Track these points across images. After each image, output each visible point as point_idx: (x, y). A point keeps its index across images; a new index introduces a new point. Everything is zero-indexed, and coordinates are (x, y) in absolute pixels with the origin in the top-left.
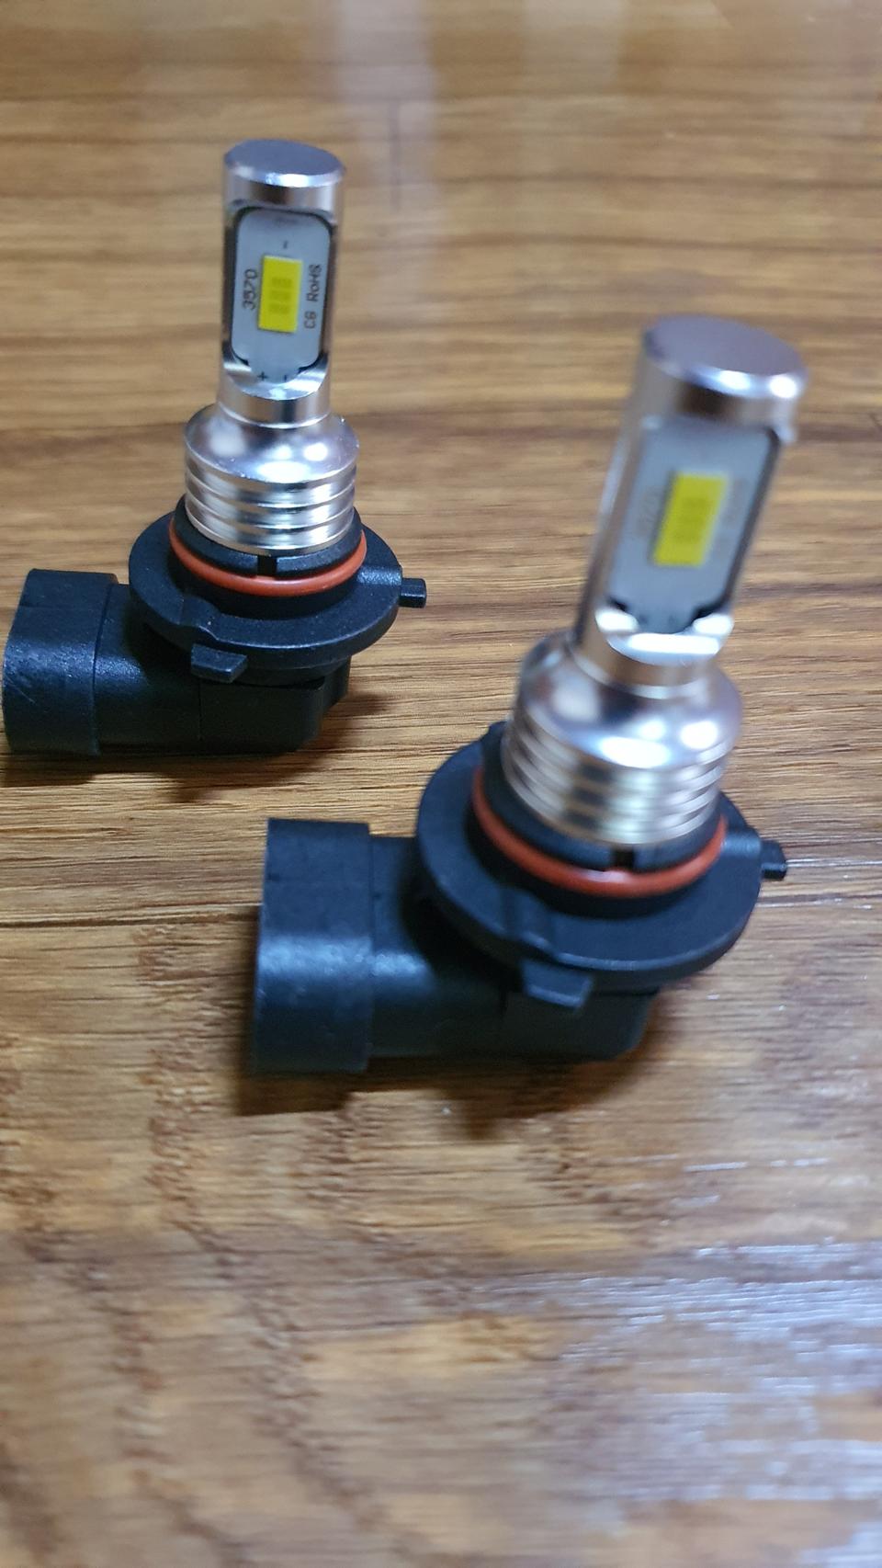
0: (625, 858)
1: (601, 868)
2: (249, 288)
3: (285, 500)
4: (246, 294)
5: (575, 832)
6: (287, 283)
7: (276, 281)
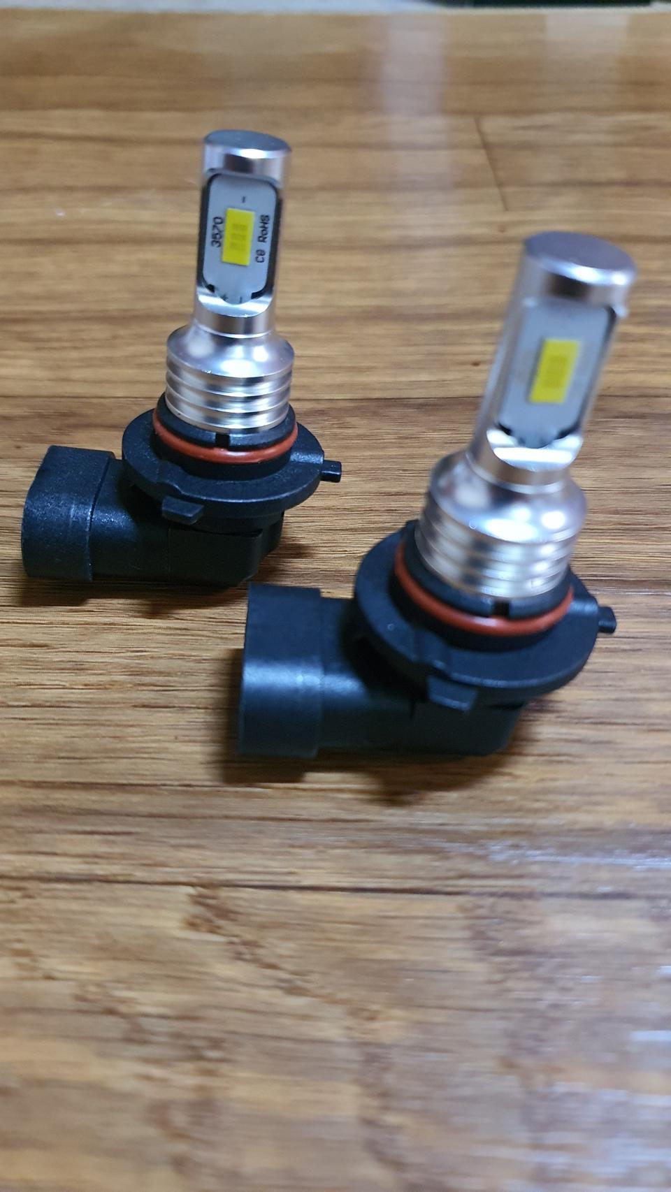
0: (502, 608)
1: (486, 616)
2: (216, 231)
3: (239, 392)
4: (214, 236)
5: (467, 590)
6: (244, 228)
7: (236, 226)
